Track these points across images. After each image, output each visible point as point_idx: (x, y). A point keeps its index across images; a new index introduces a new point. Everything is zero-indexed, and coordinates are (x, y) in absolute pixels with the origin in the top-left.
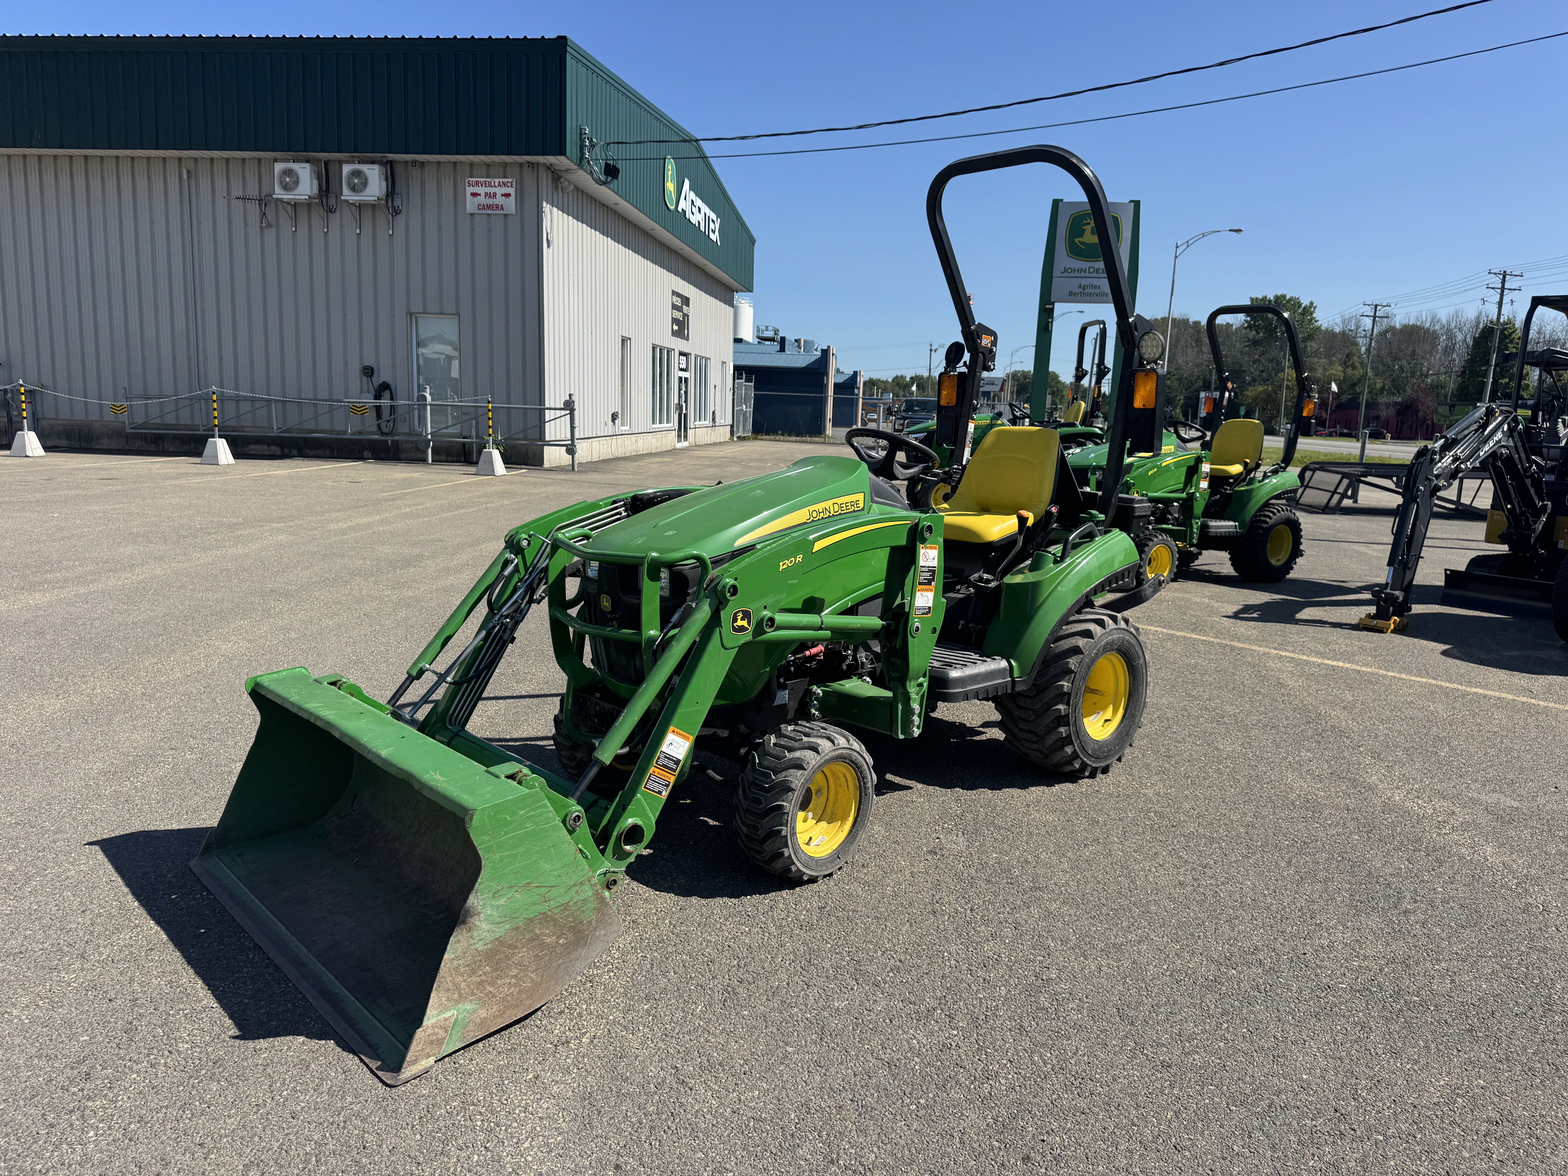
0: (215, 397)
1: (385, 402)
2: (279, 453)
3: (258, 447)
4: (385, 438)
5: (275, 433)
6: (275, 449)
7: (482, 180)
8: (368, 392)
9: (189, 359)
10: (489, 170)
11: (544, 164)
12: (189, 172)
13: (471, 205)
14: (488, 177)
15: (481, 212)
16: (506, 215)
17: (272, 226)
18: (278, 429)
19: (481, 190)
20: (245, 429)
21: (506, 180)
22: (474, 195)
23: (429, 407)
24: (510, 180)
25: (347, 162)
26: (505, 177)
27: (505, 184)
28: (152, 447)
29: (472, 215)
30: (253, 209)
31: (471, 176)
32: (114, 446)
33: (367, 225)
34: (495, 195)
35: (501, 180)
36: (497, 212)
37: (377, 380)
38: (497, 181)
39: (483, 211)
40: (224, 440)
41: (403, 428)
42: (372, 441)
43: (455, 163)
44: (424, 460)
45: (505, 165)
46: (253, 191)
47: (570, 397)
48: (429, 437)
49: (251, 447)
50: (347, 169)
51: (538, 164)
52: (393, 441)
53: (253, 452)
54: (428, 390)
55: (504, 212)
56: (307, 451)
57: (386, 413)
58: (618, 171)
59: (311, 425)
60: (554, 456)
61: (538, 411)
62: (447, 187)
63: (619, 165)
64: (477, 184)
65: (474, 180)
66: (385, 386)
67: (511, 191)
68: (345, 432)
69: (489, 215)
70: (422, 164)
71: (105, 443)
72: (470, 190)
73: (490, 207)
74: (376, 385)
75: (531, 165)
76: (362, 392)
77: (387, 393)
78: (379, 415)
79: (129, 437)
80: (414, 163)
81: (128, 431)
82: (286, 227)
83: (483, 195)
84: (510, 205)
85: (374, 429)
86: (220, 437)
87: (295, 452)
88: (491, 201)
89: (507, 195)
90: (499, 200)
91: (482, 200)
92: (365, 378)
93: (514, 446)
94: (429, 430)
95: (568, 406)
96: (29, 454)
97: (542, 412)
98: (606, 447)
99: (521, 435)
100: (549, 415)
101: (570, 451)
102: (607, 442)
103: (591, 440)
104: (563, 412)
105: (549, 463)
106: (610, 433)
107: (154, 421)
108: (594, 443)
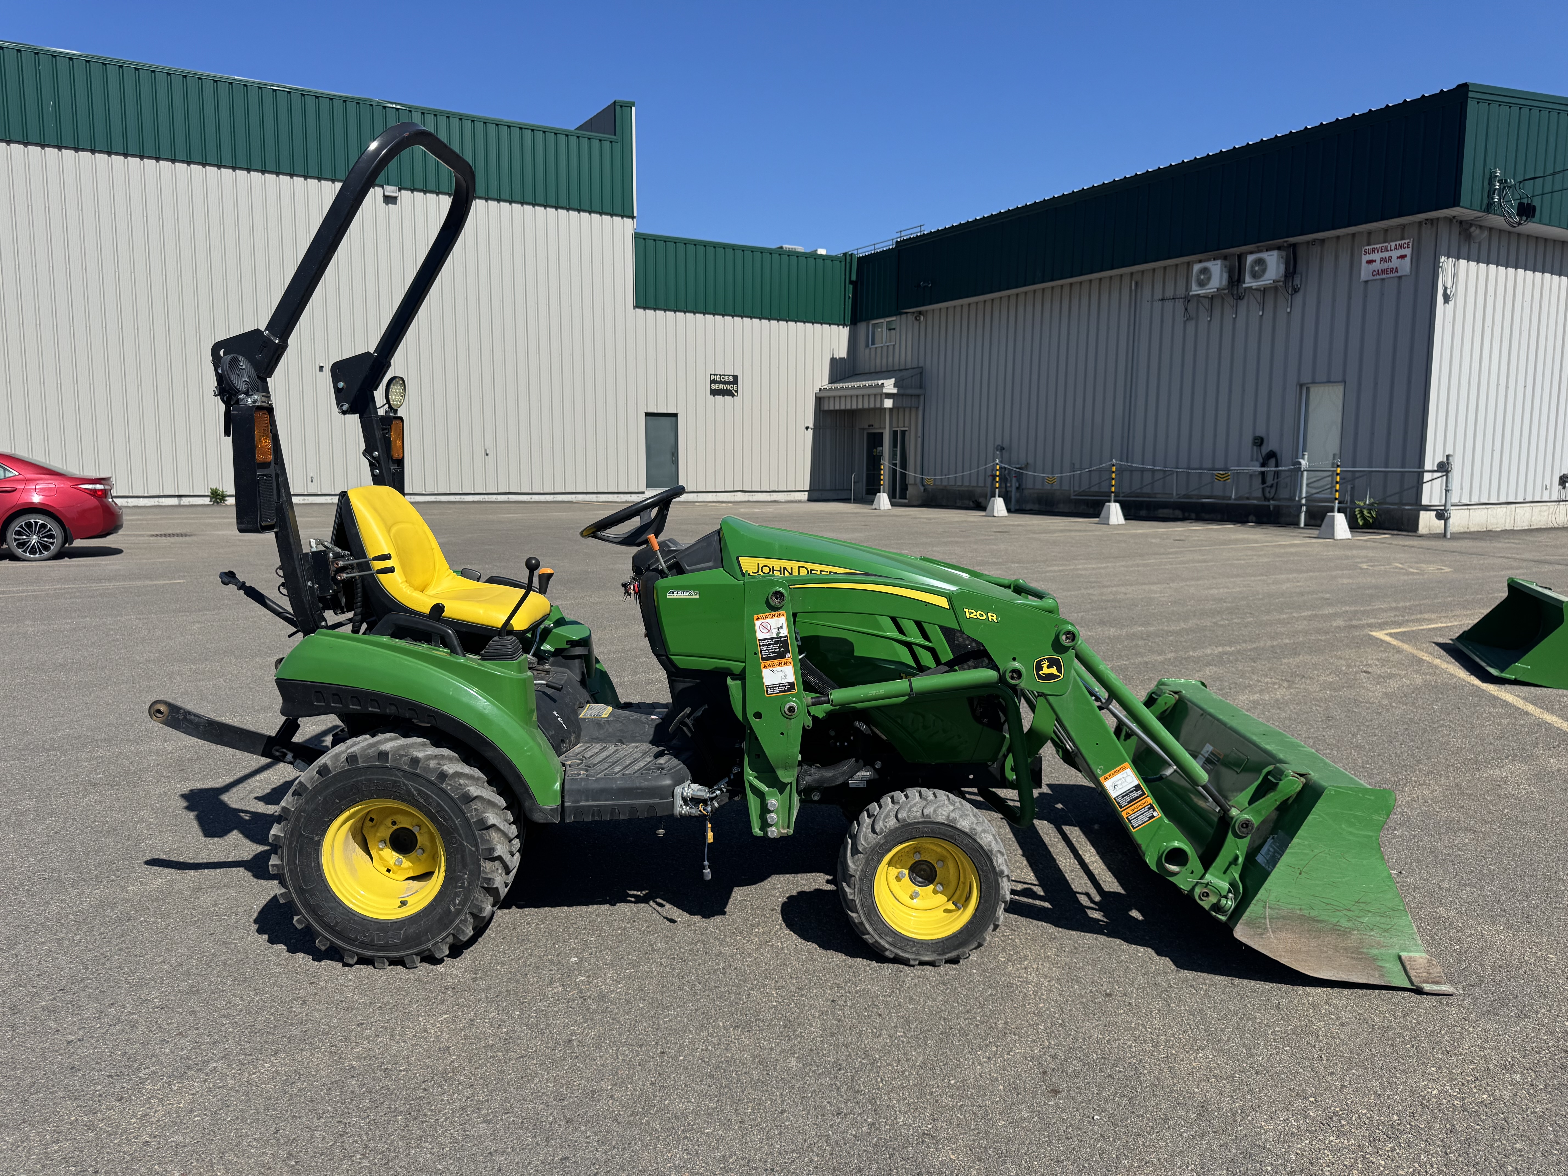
0: (1114, 469)
1: (1270, 469)
2: (1181, 516)
3: (1166, 511)
4: (1266, 503)
5: (1174, 498)
6: (1178, 513)
7: (1378, 246)
8: (1257, 460)
9: (1123, 437)
10: (1386, 236)
11: (1446, 217)
12: (1137, 283)
13: (1365, 272)
14: (1385, 242)
15: (1375, 278)
16: (1400, 277)
17: (1192, 319)
18: (1177, 494)
19: (1376, 256)
20: (1158, 496)
21: (1403, 242)
22: (1370, 262)
23: (1305, 473)
24: (1406, 241)
25: (1251, 253)
26: (1402, 239)
27: (1401, 247)
28: (1091, 511)
29: (1366, 282)
30: (1180, 305)
31: (1368, 245)
32: (1066, 510)
33: (1269, 305)
34: (1390, 258)
35: (1397, 243)
36: (1392, 275)
37: (1265, 450)
38: (1393, 244)
39: (1378, 277)
40: (1117, 505)
41: (1284, 493)
42: (1256, 506)
43: (1354, 235)
44: (1296, 524)
45: (1403, 227)
46: (1181, 292)
47: (1448, 459)
48: (1304, 501)
49: (1160, 511)
50: (1250, 259)
51: (1438, 219)
52: (1275, 506)
53: (1161, 515)
54: (1306, 457)
55: (1399, 274)
56: (1203, 515)
57: (1270, 480)
58: (1534, 207)
59: (1204, 492)
60: (1427, 521)
61: (1416, 474)
62: (1344, 259)
63: (1536, 202)
64: (1373, 251)
65: (1370, 247)
66: (1272, 455)
67: (1407, 252)
68: (1230, 498)
69: (1383, 279)
70: (1323, 241)
71: (1062, 508)
72: (1365, 258)
73: (1384, 271)
74: (1264, 454)
75: (1432, 222)
76: (1252, 460)
77: (1272, 461)
78: (1264, 482)
79: (1077, 502)
80: (1314, 240)
81: (1073, 497)
82: (1204, 317)
83: (1378, 261)
84: (1405, 267)
85: (1259, 494)
86: (1115, 501)
87: (1193, 516)
88: (1385, 266)
89: (1403, 257)
90: (1395, 263)
91: (1377, 266)
92: (1255, 448)
93: (1389, 511)
94: (1304, 495)
95: (1444, 468)
96: (996, 514)
97: (1420, 475)
98: (1546, 514)
99: (1396, 499)
100: (1427, 477)
101: (1441, 515)
102: (1545, 508)
103: (1513, 506)
104: (1440, 474)
105: (1423, 528)
106: (1555, 498)
107: (1093, 489)
108: (1521, 510)
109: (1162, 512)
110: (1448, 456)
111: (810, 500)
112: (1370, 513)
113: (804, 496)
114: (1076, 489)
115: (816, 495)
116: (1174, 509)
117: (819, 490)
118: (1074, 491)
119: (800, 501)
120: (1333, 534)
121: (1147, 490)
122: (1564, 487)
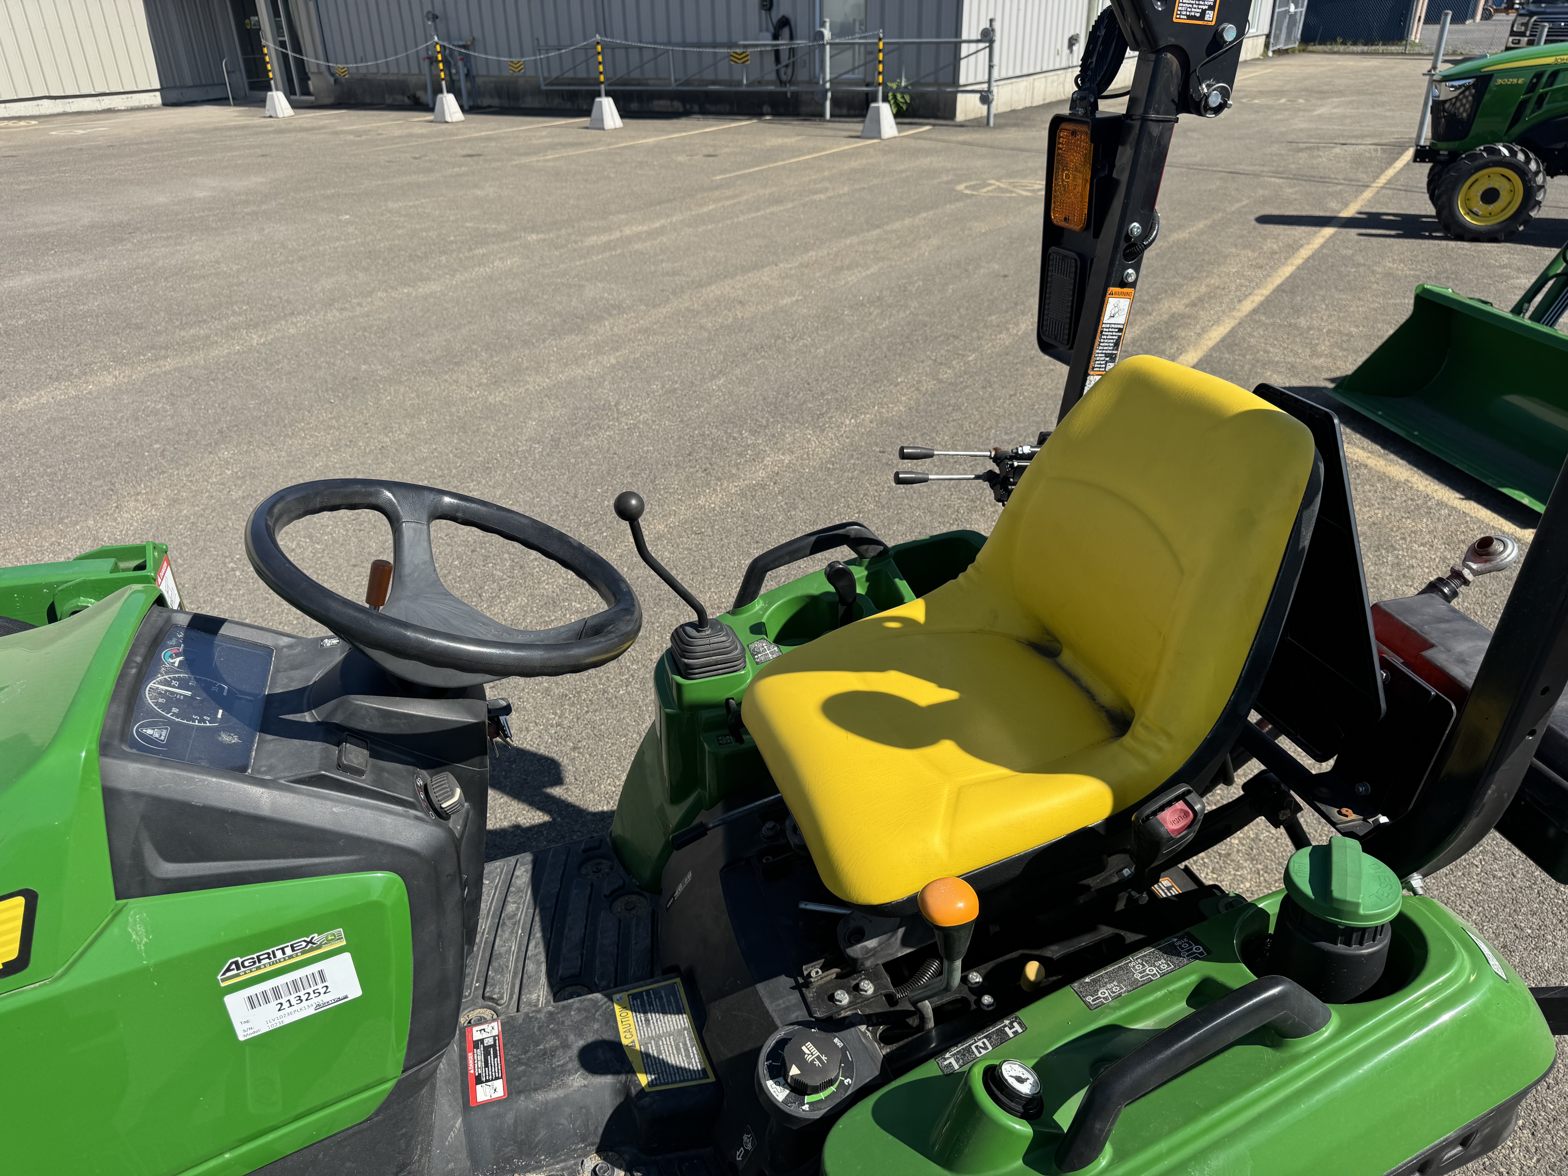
0: (599, 48)
1: (784, 43)
2: (681, 109)
3: (663, 102)
4: (784, 89)
5: (673, 87)
6: (678, 105)
8: (767, 30)
18: (676, 80)
20: (650, 82)
23: (828, 47)
28: (568, 105)
32: (536, 105)
37: (776, 15)
40: (610, 100)
41: (802, 75)
42: (771, 93)
44: (822, 117)
47: (991, 25)
48: (828, 85)
49: (654, 104)
52: (793, 93)
53: (657, 109)
54: (828, 25)
56: (708, 106)
57: (784, 57)
59: (709, 75)
60: (967, 106)
61: (953, 46)
66: (784, 22)
68: (740, 83)
71: (529, 102)
74: (775, 20)
76: (761, 30)
77: (786, 31)
78: (778, 60)
81: (543, 88)
85: (773, 76)
86: (607, 96)
87: (696, 108)
92: (763, 12)
93: (922, 95)
94: (828, 77)
95: (988, 36)
96: (448, 119)
97: (957, 47)
98: (1055, 84)
99: (931, 79)
100: (965, 49)
101: (986, 98)
102: (1055, 78)
103: (1032, 78)
104: (982, 45)
105: (960, 116)
106: (1064, 65)
107: (567, 75)
108: (1039, 82)
109: (659, 105)
110: (991, 21)
111: (166, 104)
112: (903, 97)
113: (156, 99)
114: (546, 74)
115: (174, 96)
116: (672, 100)
117: (175, 87)
118: (545, 79)
119: (150, 108)
120: (879, 132)
121: (636, 75)
122: (1071, 51)
